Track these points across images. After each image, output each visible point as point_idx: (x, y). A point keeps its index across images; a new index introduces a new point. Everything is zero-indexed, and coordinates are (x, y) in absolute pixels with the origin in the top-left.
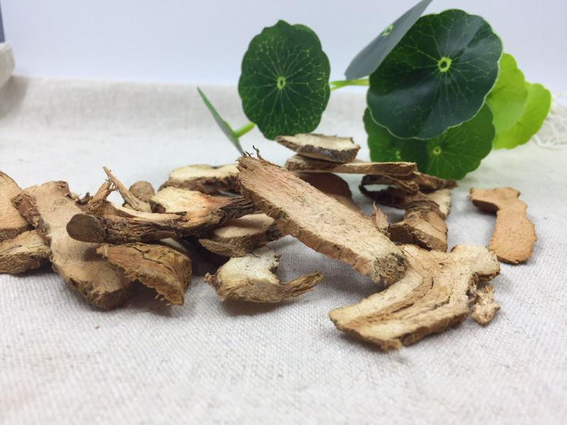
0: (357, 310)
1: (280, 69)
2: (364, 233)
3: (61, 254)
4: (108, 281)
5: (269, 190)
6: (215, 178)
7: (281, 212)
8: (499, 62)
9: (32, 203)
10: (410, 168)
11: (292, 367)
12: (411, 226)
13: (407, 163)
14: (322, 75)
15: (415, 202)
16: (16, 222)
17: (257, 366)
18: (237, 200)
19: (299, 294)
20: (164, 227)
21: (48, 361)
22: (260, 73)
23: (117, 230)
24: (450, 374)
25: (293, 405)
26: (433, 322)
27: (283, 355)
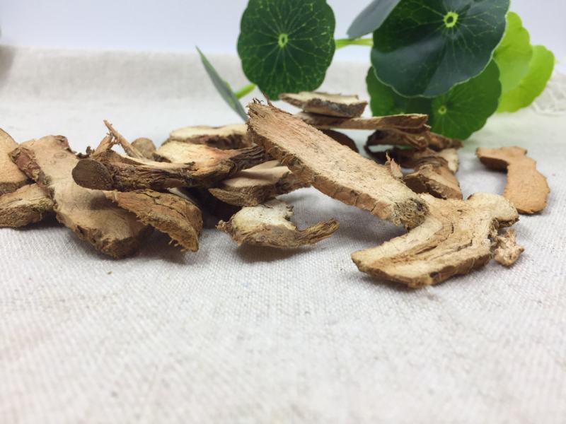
0: (380, 252)
1: (282, 26)
2: (379, 180)
3: (65, 203)
4: (117, 229)
5: (282, 136)
6: (218, 136)
7: (295, 158)
8: (506, 16)
9: (30, 156)
10: (421, 119)
11: (318, 304)
12: (426, 176)
13: (418, 115)
14: (326, 29)
15: (424, 158)
16: (14, 176)
17: (281, 305)
18: (246, 151)
19: (316, 241)
20: (174, 174)
21: (61, 303)
22: (260, 31)
23: (126, 176)
24: (481, 309)
25: (325, 337)
26: (459, 262)
27: (307, 295)
